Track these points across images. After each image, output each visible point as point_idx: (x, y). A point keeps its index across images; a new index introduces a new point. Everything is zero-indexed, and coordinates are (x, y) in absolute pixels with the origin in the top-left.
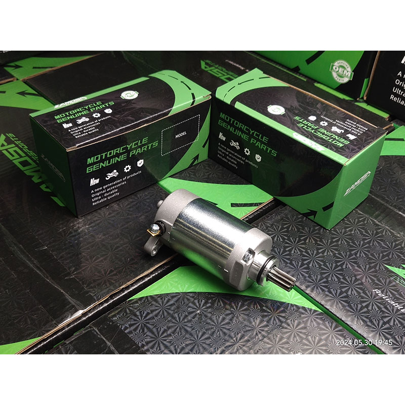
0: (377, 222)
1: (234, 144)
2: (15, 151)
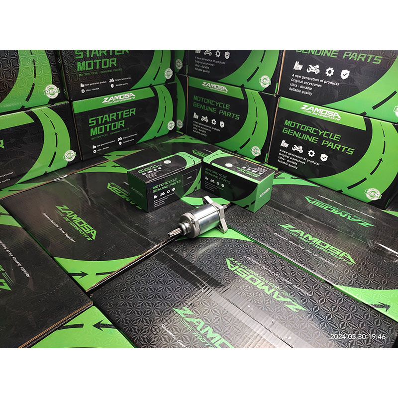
0: (274, 209)
1: (212, 181)
2: (116, 189)
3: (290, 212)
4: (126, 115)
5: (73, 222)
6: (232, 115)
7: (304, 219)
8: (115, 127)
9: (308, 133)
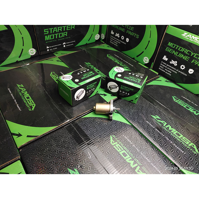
0: (150, 103)
2: (55, 77)
3: (160, 107)
4: (68, 29)
5: (24, 97)
6: (134, 35)
7: (168, 113)
8: (61, 36)
9: (183, 53)
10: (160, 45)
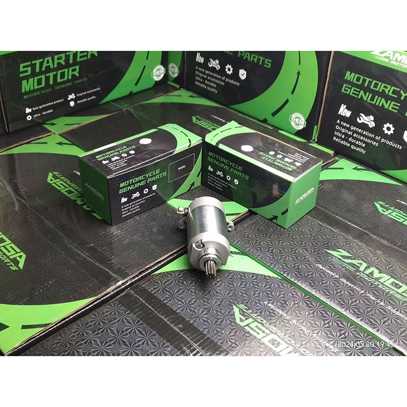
0: (321, 223)
1: (219, 173)
2: (61, 184)
3: (346, 229)
4: (81, 57)
6: (259, 60)
7: (369, 242)
8: (64, 78)
9: (383, 95)
10: (328, 79)
